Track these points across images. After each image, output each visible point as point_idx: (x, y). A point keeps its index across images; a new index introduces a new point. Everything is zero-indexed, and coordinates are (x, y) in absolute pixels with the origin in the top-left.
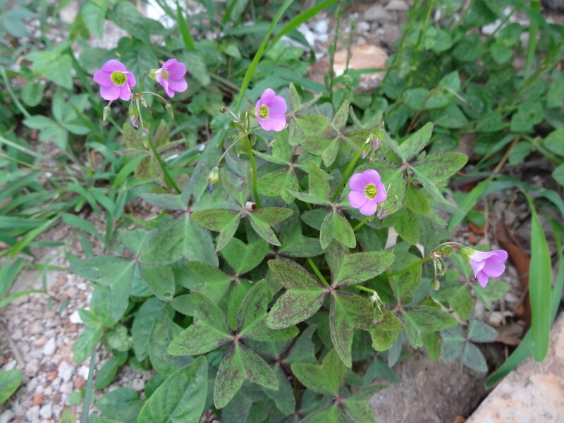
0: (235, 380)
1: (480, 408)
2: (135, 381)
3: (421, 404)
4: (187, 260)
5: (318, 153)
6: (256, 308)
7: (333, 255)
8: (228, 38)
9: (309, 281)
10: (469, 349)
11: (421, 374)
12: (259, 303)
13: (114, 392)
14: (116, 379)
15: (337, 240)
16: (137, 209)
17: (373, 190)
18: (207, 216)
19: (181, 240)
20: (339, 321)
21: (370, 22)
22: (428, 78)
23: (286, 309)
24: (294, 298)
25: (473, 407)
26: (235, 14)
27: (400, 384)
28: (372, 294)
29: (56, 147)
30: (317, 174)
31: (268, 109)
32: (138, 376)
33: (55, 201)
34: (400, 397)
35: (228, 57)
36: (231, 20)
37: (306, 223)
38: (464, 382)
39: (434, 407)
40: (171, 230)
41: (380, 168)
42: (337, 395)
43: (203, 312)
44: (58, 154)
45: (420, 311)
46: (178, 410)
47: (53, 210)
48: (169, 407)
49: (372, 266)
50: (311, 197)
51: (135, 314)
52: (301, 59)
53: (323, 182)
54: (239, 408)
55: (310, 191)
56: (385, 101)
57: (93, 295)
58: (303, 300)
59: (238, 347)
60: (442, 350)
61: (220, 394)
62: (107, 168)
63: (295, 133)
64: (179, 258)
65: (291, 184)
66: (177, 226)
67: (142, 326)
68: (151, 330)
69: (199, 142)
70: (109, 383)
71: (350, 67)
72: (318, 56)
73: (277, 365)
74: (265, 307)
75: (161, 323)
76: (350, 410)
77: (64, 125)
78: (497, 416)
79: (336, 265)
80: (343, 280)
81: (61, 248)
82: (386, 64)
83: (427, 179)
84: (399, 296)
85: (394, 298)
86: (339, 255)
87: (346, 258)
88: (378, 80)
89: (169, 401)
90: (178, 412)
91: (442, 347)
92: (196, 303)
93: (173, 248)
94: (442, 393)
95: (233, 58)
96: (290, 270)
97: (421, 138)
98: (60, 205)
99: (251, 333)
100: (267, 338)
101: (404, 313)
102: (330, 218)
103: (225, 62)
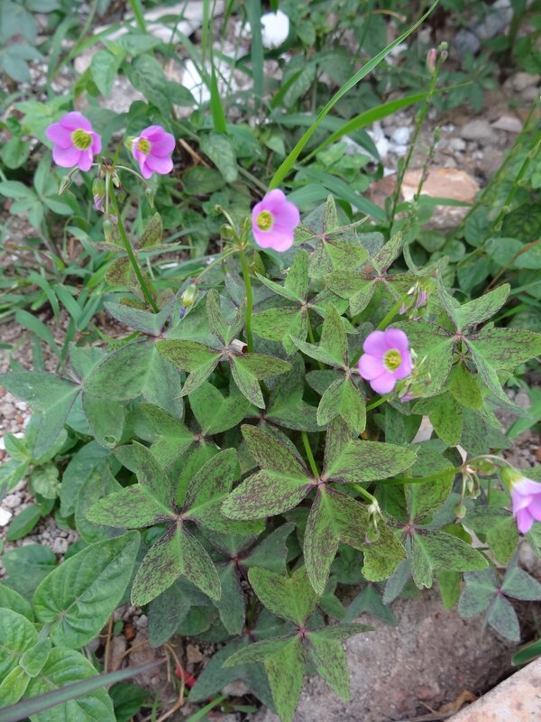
0: (167, 573)
1: (496, 689)
2: (58, 539)
3: (420, 661)
4: (145, 400)
5: (346, 295)
6: (215, 484)
7: (334, 436)
8: (274, 127)
9: (292, 463)
10: (499, 603)
11: (428, 621)
12: (222, 478)
13: (28, 547)
14: (35, 532)
15: (343, 417)
16: (112, 323)
17: (395, 360)
18: (176, 348)
19: (143, 373)
20: (321, 526)
21: (467, 141)
22: (528, 228)
23: (253, 495)
24: (267, 483)
25: (491, 683)
26: (289, 97)
27: (397, 628)
28: (370, 502)
29: (31, 226)
30: (334, 323)
31: (273, 219)
32: (63, 534)
33: (13, 291)
34: (393, 645)
35: (269, 151)
36: (283, 106)
37: (310, 385)
38: (484, 647)
39: (437, 669)
40: (132, 358)
41: (423, 331)
42: (302, 625)
43: (146, 473)
44: (31, 235)
45: (439, 539)
46: (88, 593)
47: (9, 302)
48: (77, 585)
49: (382, 463)
50: (320, 352)
51: (73, 455)
52: (363, 172)
53: (340, 335)
54: (172, 608)
55: (321, 343)
56: (462, 248)
57: (31, 420)
58: (278, 487)
59: (179, 531)
60: (461, 597)
61: (142, 587)
62: (85, 263)
63: (319, 262)
64: (136, 395)
65: (299, 328)
66: (141, 354)
67: (77, 472)
68: (85, 479)
69: (209, 252)
70: (24, 535)
71: (423, 193)
72: (387, 172)
73: (232, 564)
74: (229, 484)
75: (101, 475)
76: (315, 649)
77: (44, 199)
78: (519, 706)
79: (334, 450)
80: (338, 474)
81: (8, 351)
82: (474, 199)
83: (485, 361)
84: (413, 512)
85: (406, 511)
86: (342, 438)
87: (351, 445)
88: (458, 216)
89: (79, 578)
90: (87, 597)
91: (463, 593)
92: (138, 459)
93: (131, 381)
94: (451, 654)
95: (275, 153)
96: (269, 443)
97: (491, 303)
98: (17, 298)
99: (201, 515)
100: (220, 528)
101: (416, 536)
102: (338, 386)
103: (263, 158)
